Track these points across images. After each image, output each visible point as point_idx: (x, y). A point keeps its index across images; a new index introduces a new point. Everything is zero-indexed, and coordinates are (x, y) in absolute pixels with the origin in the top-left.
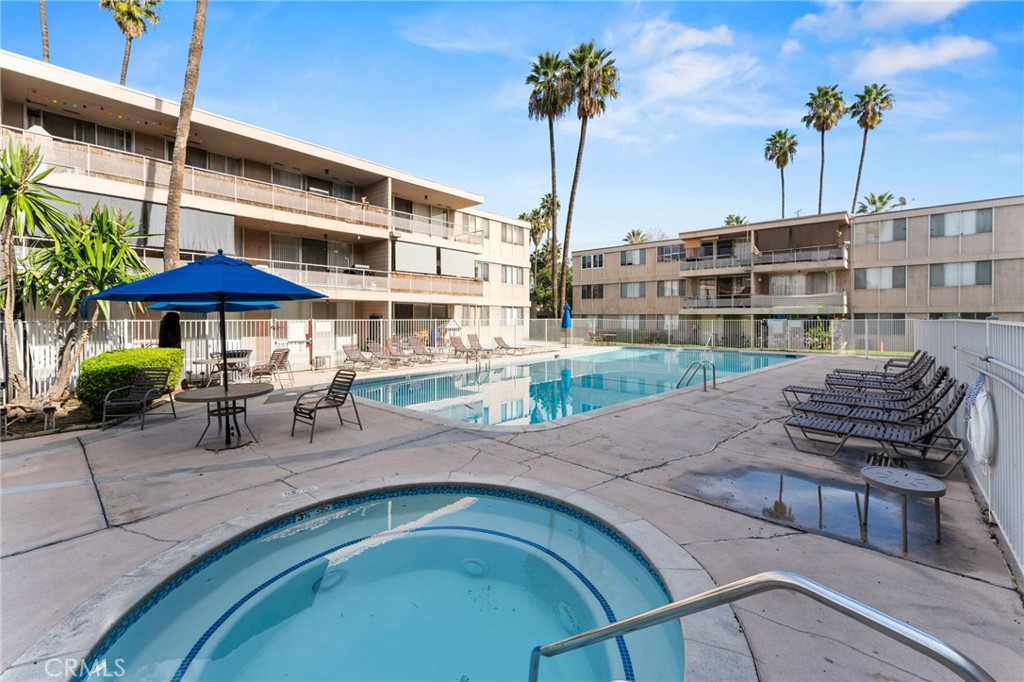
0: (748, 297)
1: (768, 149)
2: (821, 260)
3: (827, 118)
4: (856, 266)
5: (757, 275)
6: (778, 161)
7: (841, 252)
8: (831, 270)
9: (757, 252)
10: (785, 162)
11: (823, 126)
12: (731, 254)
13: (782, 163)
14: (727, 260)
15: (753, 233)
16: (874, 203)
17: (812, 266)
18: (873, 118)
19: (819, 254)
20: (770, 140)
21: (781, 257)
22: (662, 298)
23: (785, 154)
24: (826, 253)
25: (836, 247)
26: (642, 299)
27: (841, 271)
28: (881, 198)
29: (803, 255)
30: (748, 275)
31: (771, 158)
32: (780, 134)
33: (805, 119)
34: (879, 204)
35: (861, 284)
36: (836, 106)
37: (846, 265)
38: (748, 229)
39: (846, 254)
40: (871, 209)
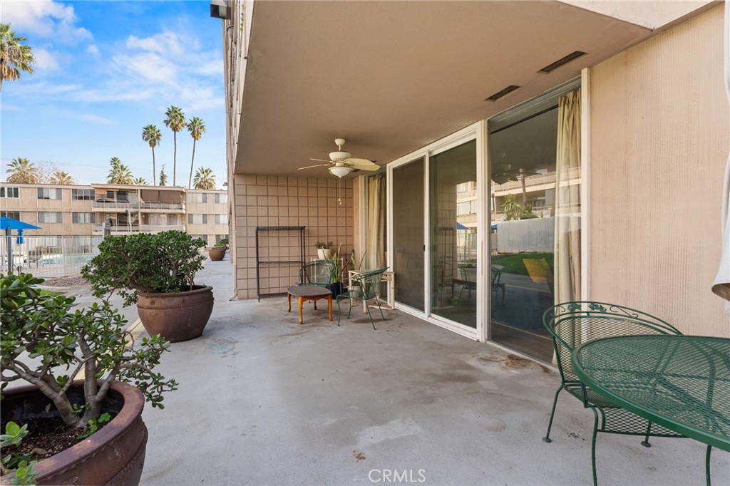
0: (137, 225)
1: (144, 133)
2: (173, 209)
3: (177, 125)
4: (189, 212)
5: (143, 214)
6: (150, 142)
7: (182, 206)
8: (178, 214)
9: (142, 202)
10: (155, 144)
11: (175, 129)
12: (125, 200)
13: (153, 144)
14: (125, 204)
15: (139, 191)
16: (203, 173)
17: (170, 211)
18: (198, 135)
19: (172, 206)
20: (146, 129)
21: (155, 205)
22: (76, 225)
23: (154, 140)
24: (176, 206)
25: (180, 203)
26: (59, 224)
27: (182, 214)
28: (206, 171)
29: (166, 205)
30: (137, 213)
31: (146, 140)
32: (151, 127)
33: (165, 121)
34: (205, 174)
35: (191, 221)
36: (181, 121)
37: (184, 212)
38: (136, 188)
39: (184, 207)
40: (202, 176)
